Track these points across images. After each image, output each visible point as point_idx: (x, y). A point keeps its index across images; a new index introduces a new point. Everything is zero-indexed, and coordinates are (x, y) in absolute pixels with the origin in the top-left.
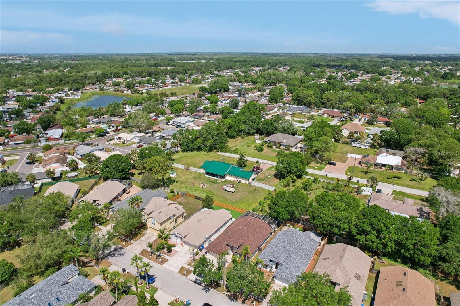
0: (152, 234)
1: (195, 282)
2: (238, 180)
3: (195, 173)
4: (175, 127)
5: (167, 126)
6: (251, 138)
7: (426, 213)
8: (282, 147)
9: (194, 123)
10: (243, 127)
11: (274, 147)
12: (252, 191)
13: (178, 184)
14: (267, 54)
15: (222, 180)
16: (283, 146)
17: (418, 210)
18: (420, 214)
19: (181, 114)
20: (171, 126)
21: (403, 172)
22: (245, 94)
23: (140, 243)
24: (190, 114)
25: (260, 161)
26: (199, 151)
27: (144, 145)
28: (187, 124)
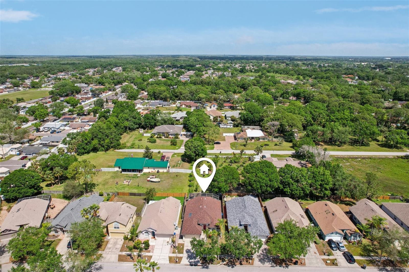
0: (115, 238)
1: (191, 265)
2: (157, 170)
3: (109, 172)
4: (49, 132)
5: (39, 133)
6: (136, 132)
7: (304, 164)
8: (170, 136)
9: (69, 127)
10: (127, 124)
11: (163, 137)
12: (174, 177)
13: (100, 186)
14: (91, 57)
15: (141, 173)
16: (172, 135)
17: (299, 163)
18: (301, 166)
19: (45, 119)
20: (43, 132)
21: (267, 140)
22: (99, 94)
23: (110, 250)
24: (58, 118)
25: (162, 151)
26: (96, 152)
27: (28, 156)
28: (61, 128)
